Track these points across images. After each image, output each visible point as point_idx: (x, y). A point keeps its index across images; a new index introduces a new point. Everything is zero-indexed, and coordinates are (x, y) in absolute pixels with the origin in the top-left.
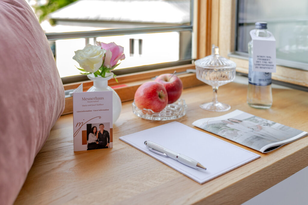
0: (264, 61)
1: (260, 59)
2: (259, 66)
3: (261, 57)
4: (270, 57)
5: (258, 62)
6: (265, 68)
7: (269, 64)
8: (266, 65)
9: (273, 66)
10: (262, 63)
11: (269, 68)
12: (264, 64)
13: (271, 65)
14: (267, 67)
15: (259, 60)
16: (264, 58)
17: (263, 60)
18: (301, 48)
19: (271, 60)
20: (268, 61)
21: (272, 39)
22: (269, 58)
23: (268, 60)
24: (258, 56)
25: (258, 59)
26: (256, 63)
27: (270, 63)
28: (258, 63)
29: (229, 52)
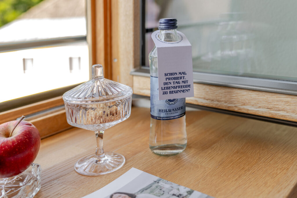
0: (175, 81)
1: (169, 79)
2: (168, 91)
3: (171, 74)
4: (184, 73)
5: (166, 83)
6: (177, 92)
7: (183, 84)
8: (179, 87)
9: (189, 86)
10: (172, 85)
11: (183, 91)
12: (176, 85)
13: (186, 86)
14: (180, 89)
15: (168, 81)
16: (176, 76)
17: (174, 78)
18: (228, 52)
19: (187, 77)
20: (181, 81)
21: (186, 43)
22: (183, 75)
23: (181, 78)
24: (166, 75)
25: (166, 79)
26: (163, 86)
27: (184, 82)
28: (166, 86)
29: (131, 69)
